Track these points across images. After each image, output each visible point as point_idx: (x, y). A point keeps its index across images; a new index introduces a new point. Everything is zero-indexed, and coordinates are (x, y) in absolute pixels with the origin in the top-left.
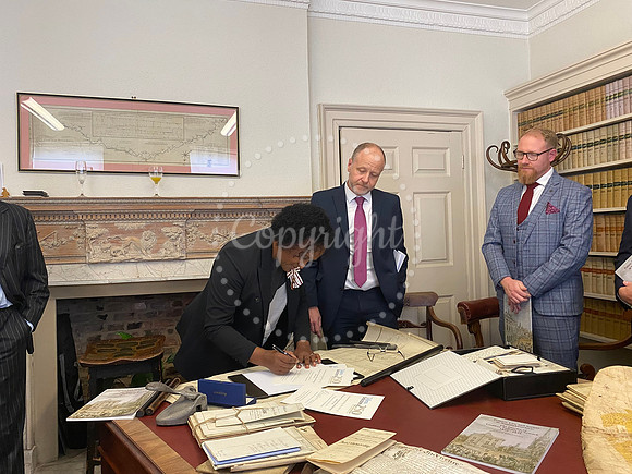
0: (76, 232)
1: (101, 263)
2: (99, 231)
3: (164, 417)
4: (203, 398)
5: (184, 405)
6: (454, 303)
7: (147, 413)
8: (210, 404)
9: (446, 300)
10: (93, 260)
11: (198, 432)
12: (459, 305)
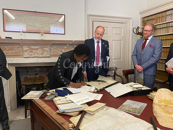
0: (20, 49)
1: (27, 57)
2: (26, 49)
3: (46, 99)
4: (57, 94)
5: (52, 96)
6: (122, 70)
7: (42, 97)
8: (58, 95)
9: (120, 69)
10: (25, 57)
11: (56, 102)
12: (123, 71)
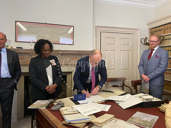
0: (30, 58)
3: (53, 108)
4: (63, 104)
5: (58, 105)
9: (128, 80)
11: (62, 113)
12: (132, 81)
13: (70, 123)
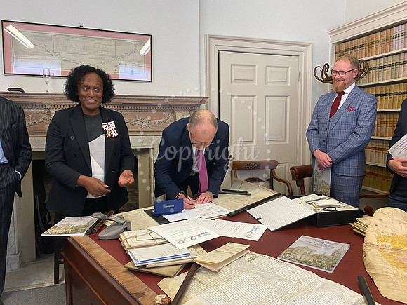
0: (44, 116)
3: (103, 234)
4: (128, 223)
5: (117, 227)
6: (288, 167)
7: (93, 232)
11: (125, 243)
12: (291, 169)
13: (144, 266)
